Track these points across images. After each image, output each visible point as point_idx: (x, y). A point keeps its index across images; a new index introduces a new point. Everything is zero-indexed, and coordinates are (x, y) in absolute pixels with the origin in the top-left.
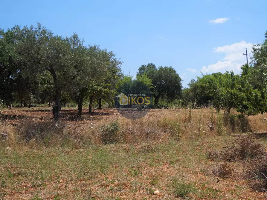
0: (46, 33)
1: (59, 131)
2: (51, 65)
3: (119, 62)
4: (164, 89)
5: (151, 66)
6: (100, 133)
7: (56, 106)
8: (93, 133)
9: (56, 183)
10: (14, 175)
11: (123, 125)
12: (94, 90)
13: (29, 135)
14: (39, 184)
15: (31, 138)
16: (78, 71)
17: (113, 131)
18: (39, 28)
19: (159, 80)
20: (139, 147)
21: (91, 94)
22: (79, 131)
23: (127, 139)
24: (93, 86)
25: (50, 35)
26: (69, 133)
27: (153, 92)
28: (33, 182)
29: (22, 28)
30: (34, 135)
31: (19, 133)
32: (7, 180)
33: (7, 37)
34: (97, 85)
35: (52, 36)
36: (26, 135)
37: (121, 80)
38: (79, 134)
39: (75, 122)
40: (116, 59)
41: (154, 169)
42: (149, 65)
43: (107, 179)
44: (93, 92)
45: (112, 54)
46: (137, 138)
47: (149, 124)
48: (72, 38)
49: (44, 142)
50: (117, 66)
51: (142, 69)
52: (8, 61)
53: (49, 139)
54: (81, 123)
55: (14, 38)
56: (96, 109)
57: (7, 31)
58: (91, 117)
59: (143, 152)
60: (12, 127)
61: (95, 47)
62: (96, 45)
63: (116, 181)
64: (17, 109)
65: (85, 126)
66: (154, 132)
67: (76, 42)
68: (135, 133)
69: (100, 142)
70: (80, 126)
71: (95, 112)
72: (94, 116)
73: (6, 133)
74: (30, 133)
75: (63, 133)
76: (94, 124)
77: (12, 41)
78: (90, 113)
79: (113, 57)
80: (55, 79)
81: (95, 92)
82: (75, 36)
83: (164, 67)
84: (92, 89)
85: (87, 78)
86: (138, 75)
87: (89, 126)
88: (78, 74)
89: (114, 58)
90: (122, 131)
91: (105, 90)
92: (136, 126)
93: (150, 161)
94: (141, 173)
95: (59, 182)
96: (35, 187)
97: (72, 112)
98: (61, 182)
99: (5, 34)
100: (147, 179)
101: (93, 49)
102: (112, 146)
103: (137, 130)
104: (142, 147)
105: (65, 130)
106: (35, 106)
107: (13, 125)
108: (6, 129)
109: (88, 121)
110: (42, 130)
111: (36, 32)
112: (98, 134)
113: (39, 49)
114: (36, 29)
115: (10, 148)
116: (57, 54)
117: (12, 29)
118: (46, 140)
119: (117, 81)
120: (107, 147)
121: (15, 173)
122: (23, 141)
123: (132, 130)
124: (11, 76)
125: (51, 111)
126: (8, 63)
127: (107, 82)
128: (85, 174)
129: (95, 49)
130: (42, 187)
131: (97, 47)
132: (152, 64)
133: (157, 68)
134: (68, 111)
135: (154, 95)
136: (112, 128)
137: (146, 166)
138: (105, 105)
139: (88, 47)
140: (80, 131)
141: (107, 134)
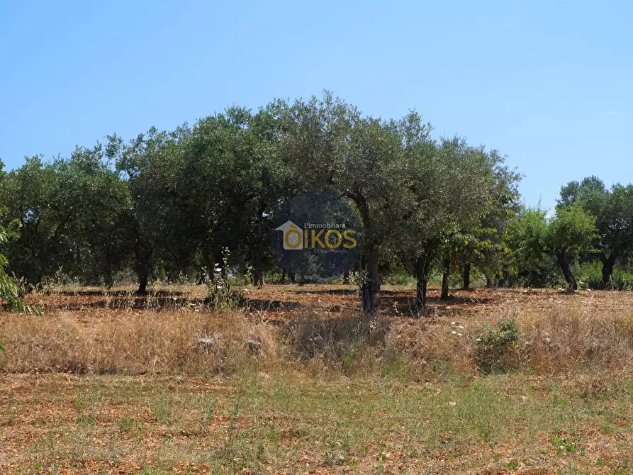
0: (344, 112)
1: (376, 339)
2: (357, 187)
3: (514, 176)
4: (627, 241)
5: (593, 184)
6: (472, 346)
7: (369, 280)
8: (456, 346)
9: (378, 459)
10: (283, 436)
11: (529, 329)
12: (455, 243)
13: (308, 346)
14: (340, 460)
15: (312, 355)
16: (419, 200)
17: (504, 342)
18: (328, 102)
19: (614, 219)
20: (572, 383)
21: (448, 252)
22: (422, 339)
23: (538, 364)
24: (452, 234)
25: (355, 116)
26: (400, 345)
27: (599, 248)
28: (326, 453)
29: (291, 105)
30: (320, 346)
31: (287, 342)
32: (268, 447)
33: (257, 125)
34: (463, 232)
35: (358, 117)
36: (300, 347)
37: (519, 220)
38: (423, 347)
39: (412, 320)
40: (506, 168)
41: (614, 440)
42: (586, 182)
43: (497, 457)
44: (454, 247)
45: (495, 157)
46: (564, 361)
47: (593, 328)
48: (405, 122)
49: (342, 365)
50: (510, 186)
51: (569, 191)
52: (260, 179)
53: (354, 357)
54: (426, 322)
55: (272, 127)
56: (458, 290)
57: (258, 113)
58: (449, 307)
59: (582, 397)
60: (271, 327)
61: (456, 140)
62: (457, 137)
63: (522, 464)
64: (276, 288)
65: (436, 329)
66: (608, 348)
67: (413, 131)
68: (559, 349)
69: (474, 368)
70: (424, 329)
71: (457, 297)
72: (455, 306)
73: (259, 340)
74: (311, 343)
75: (384, 343)
76: (457, 324)
77: (268, 134)
78: (446, 298)
79: (498, 164)
80: (366, 218)
81: (457, 249)
82: (413, 118)
83: (625, 187)
84: (450, 242)
85: (440, 215)
86: (559, 207)
87: (446, 328)
88: (419, 206)
89: (502, 166)
90: (527, 343)
91: (483, 243)
92: (561, 332)
93: (602, 421)
94: (583, 449)
95: (384, 458)
96: (331, 466)
97: (401, 295)
98: (388, 459)
99: (252, 120)
100: (599, 464)
101: (451, 146)
102: (502, 379)
103: (562, 342)
104: (579, 385)
105: (391, 338)
106: (314, 282)
107: (274, 323)
108: (257, 332)
109: (444, 318)
110: (337, 337)
111: (322, 111)
112: (468, 349)
113: (330, 149)
114: (322, 104)
115: (267, 376)
116: (370, 160)
117: (268, 107)
118: (346, 359)
119: (509, 222)
120: (490, 381)
121: (284, 432)
122: (294, 359)
123: (550, 343)
124: (266, 213)
125: (358, 291)
126: (260, 184)
127: (485, 224)
128: (444, 443)
129: (456, 145)
130: (348, 468)
131: (459, 143)
132: (594, 179)
133: (608, 187)
134: (391, 293)
135: (601, 257)
136: (502, 334)
137: (593, 432)
138: (479, 279)
139: (439, 143)
140: (424, 341)
141: (490, 350)
